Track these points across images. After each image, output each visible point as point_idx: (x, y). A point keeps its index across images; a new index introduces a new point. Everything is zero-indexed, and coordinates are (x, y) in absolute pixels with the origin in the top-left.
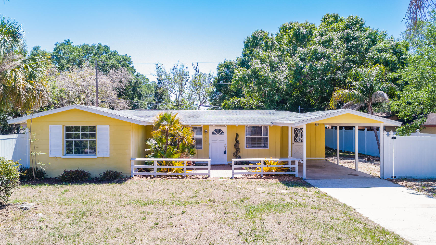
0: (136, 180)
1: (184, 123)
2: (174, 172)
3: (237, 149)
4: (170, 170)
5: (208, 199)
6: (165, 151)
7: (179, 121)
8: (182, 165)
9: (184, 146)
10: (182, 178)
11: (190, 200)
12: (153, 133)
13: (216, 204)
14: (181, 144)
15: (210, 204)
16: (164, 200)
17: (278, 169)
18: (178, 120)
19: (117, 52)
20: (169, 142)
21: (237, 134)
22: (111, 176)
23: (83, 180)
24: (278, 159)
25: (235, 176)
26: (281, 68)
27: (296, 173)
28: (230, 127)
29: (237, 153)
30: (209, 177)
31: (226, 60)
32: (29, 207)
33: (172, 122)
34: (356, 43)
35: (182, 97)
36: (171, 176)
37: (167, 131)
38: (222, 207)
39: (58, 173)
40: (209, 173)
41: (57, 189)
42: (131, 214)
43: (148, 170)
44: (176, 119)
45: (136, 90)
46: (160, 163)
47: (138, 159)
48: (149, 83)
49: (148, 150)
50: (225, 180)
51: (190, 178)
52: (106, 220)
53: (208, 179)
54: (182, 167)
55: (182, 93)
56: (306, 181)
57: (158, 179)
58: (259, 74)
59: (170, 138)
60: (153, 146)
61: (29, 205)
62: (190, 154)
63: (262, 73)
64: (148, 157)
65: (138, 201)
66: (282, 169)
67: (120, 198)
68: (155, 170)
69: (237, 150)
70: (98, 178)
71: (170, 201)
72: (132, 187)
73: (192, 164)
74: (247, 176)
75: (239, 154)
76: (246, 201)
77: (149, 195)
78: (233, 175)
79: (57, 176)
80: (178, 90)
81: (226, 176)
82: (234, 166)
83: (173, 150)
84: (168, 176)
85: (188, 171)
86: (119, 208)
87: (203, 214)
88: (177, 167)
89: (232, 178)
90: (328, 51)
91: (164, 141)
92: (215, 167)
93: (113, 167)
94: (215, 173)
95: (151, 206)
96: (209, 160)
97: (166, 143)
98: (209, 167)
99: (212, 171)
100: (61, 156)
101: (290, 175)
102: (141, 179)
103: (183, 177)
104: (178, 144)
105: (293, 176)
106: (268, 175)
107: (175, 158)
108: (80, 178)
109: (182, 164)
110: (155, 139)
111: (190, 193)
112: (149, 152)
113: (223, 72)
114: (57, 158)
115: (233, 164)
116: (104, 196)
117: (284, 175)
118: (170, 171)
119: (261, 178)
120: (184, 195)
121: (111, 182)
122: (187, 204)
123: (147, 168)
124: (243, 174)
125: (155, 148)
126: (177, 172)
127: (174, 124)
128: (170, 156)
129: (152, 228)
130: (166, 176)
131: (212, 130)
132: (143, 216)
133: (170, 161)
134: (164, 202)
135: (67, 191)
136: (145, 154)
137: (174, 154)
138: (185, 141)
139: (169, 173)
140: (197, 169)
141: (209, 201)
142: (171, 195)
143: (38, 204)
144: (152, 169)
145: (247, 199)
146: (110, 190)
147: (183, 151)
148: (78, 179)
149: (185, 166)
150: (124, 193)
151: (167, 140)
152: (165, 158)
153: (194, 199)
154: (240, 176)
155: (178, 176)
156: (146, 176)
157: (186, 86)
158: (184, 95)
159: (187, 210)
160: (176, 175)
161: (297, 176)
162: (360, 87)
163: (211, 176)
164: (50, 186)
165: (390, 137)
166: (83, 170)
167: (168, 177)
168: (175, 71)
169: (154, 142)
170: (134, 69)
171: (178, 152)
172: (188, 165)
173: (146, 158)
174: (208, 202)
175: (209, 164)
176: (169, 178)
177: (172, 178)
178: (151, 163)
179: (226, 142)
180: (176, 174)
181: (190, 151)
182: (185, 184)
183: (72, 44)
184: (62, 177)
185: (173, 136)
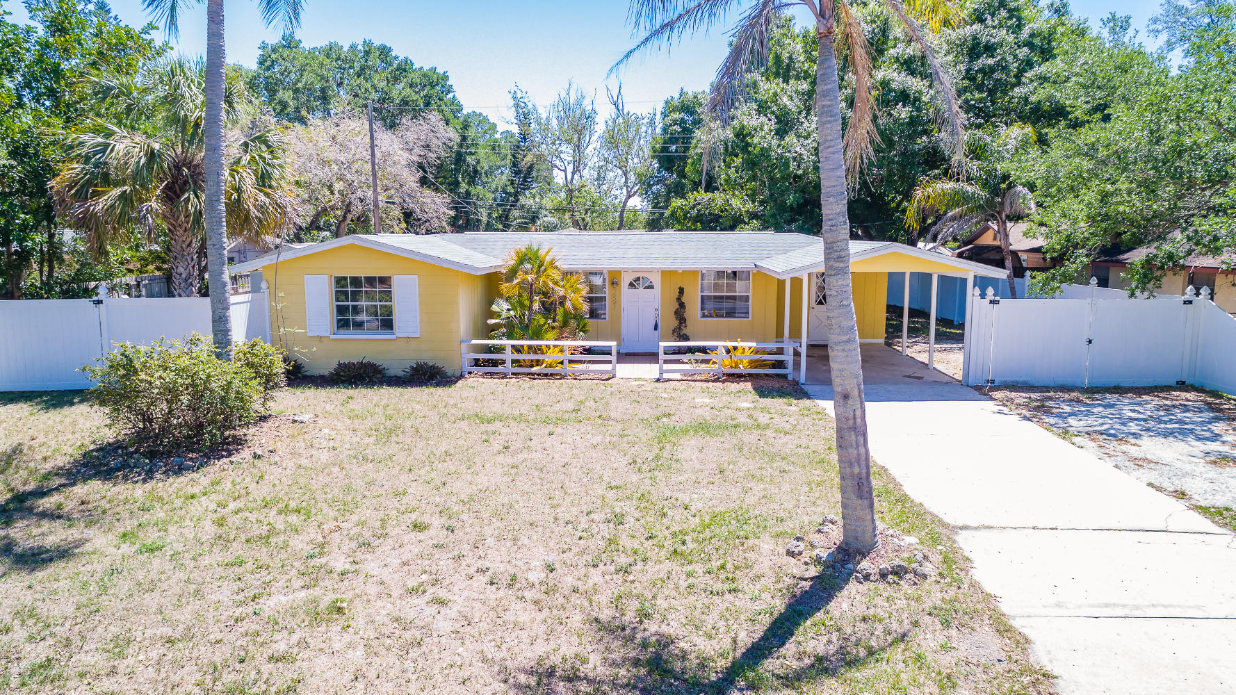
0: (471, 381)
1: (564, 266)
2: (546, 367)
3: (681, 319)
4: (538, 363)
5: (598, 414)
6: (527, 326)
7: (556, 264)
8: (560, 354)
9: (566, 314)
10: (560, 379)
11: (566, 416)
12: (504, 287)
13: (611, 422)
14: (560, 311)
15: (600, 421)
16: (521, 415)
17: (754, 364)
18: (552, 262)
19: (411, 62)
20: (536, 306)
21: (680, 288)
22: (425, 374)
23: (374, 379)
24: (754, 344)
25: (666, 376)
26: (806, 124)
27: (789, 370)
28: (667, 274)
29: (680, 328)
30: (613, 377)
31: (685, 90)
32: (305, 420)
33: (540, 267)
34: (990, 61)
35: (581, 177)
36: (539, 375)
37: (532, 285)
38: (619, 426)
39: (327, 368)
40: (614, 369)
41: (333, 395)
42: (466, 433)
43: (495, 363)
44: (548, 259)
45: (465, 160)
46: (518, 349)
47: (475, 342)
48: (498, 136)
49: (493, 321)
50: (643, 383)
51: (576, 379)
52: (428, 440)
53: (609, 382)
54: (560, 357)
55: (581, 167)
56: (803, 386)
57: (513, 380)
58: (750, 141)
59: (538, 298)
60: (504, 315)
61: (306, 417)
62: (580, 331)
63: (756, 140)
64: (493, 338)
65: (477, 416)
66: (762, 364)
67: (445, 411)
68: (509, 363)
69: (680, 323)
70: (400, 377)
71: (532, 416)
72: (465, 394)
73: (581, 353)
74: (690, 377)
75: (685, 331)
76: (665, 420)
77: (497, 407)
78: (661, 374)
79: (326, 373)
80: (571, 159)
81: (648, 376)
82: (662, 357)
83: (545, 324)
84: (533, 374)
85: (573, 365)
86: (446, 425)
87: (582, 436)
88: (550, 357)
89: (658, 380)
90: (915, 84)
91: (527, 303)
92: (627, 356)
93: (428, 356)
94: (626, 371)
95: (498, 424)
96: (613, 344)
97: (530, 308)
98: (613, 358)
99: (618, 366)
100: (328, 335)
101: (778, 375)
102: (481, 380)
103: (563, 377)
104: (555, 311)
105: (785, 377)
106: (732, 375)
107: (547, 340)
108: (368, 377)
109: (562, 351)
110: (508, 299)
111: (569, 405)
112: (497, 326)
113: (676, 124)
114: (322, 339)
115: (661, 352)
116: (418, 407)
117: (767, 375)
118: (537, 365)
119: (717, 380)
120: (557, 407)
121: (426, 385)
122: (559, 421)
123: (492, 360)
124: (684, 373)
125: (509, 318)
126: (551, 366)
127: (545, 270)
128: (538, 335)
129: (499, 452)
130: (529, 374)
131: (626, 280)
132: (484, 437)
133: (537, 346)
134: (520, 419)
135: (351, 398)
136: (489, 331)
137: (546, 331)
138: (568, 304)
139: (535, 369)
140: (589, 362)
141: (600, 417)
142: (534, 407)
143: (317, 416)
144: (502, 360)
145: (668, 415)
146: (425, 398)
147: (565, 323)
148: (364, 379)
149: (567, 356)
150: (452, 402)
151: (531, 302)
152: (526, 339)
153: (574, 414)
154: (678, 376)
155: (552, 375)
156: (492, 374)
157: (591, 148)
158: (585, 172)
159: (559, 430)
160: (550, 373)
161: (790, 378)
162: (980, 175)
163: (618, 375)
164: (319, 391)
165: (986, 301)
166: (372, 361)
167: (532, 376)
168: (561, 108)
169: (506, 306)
170: (459, 105)
171: (553, 328)
172: (572, 354)
173: (490, 338)
174: (597, 419)
175: (614, 352)
176: (534, 379)
177: (540, 379)
178: (499, 349)
179: (657, 304)
180: (550, 371)
181: (578, 325)
182: (564, 389)
183: (302, 45)
184: (336, 374)
185: (545, 294)
